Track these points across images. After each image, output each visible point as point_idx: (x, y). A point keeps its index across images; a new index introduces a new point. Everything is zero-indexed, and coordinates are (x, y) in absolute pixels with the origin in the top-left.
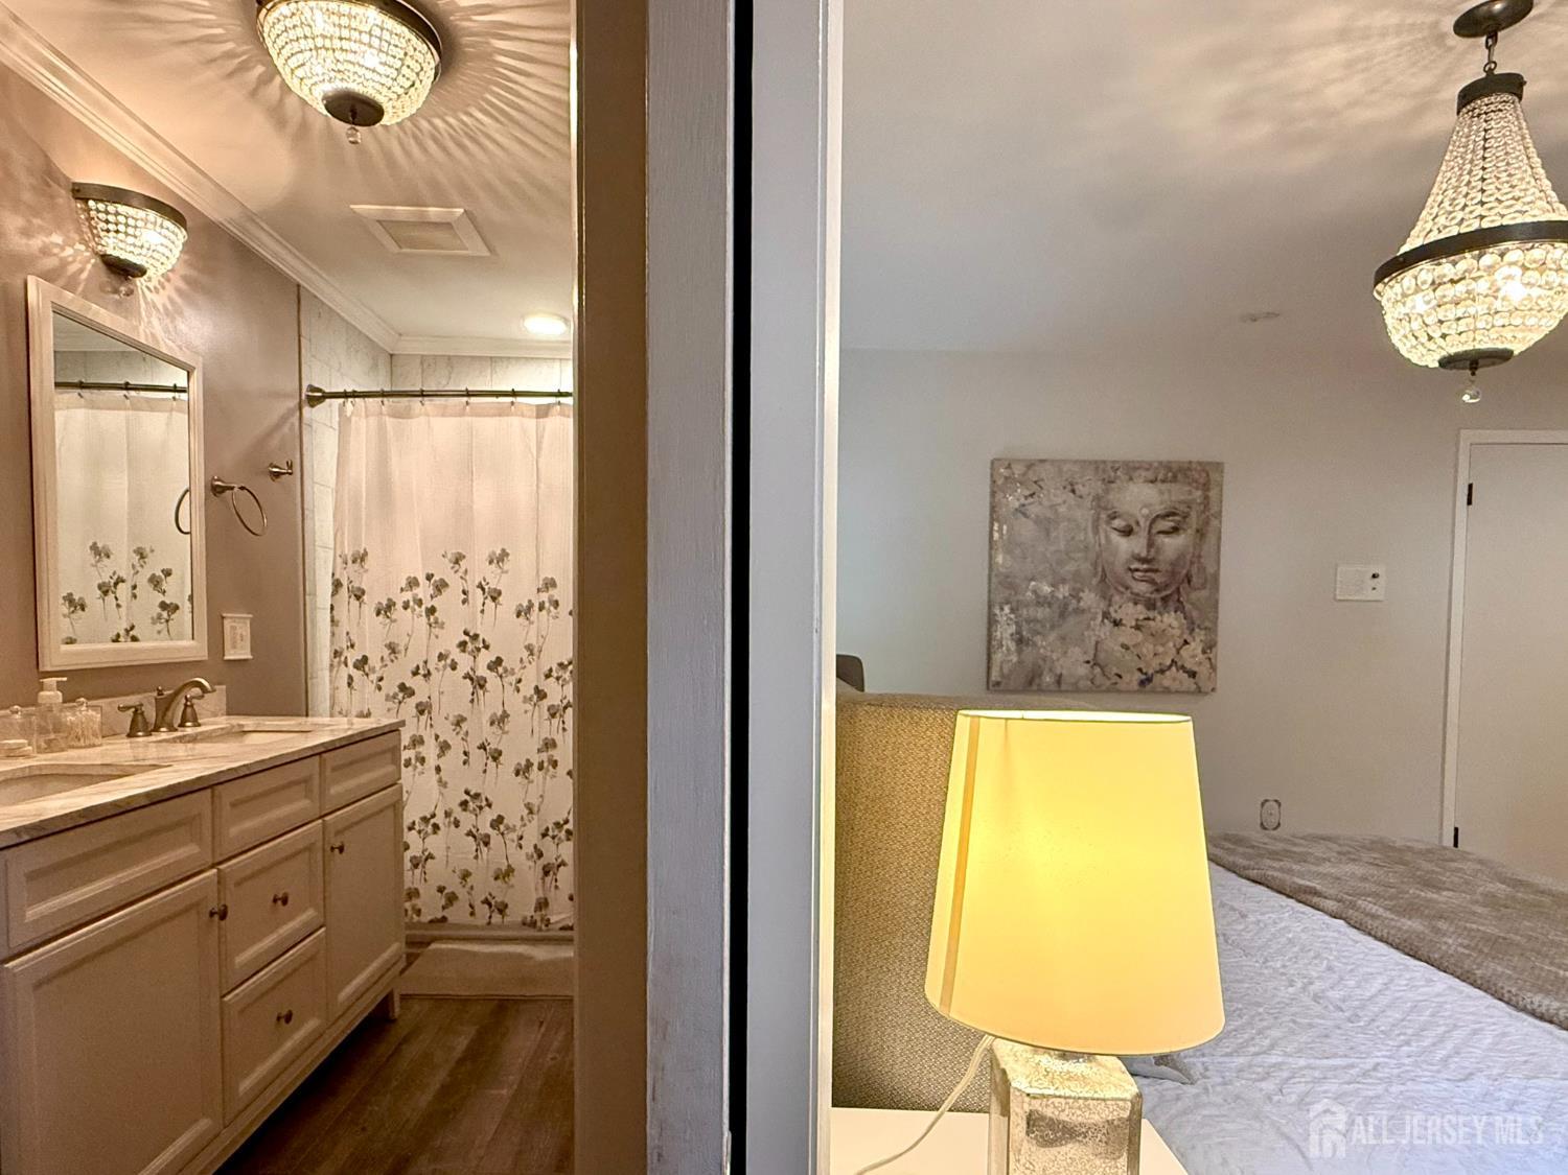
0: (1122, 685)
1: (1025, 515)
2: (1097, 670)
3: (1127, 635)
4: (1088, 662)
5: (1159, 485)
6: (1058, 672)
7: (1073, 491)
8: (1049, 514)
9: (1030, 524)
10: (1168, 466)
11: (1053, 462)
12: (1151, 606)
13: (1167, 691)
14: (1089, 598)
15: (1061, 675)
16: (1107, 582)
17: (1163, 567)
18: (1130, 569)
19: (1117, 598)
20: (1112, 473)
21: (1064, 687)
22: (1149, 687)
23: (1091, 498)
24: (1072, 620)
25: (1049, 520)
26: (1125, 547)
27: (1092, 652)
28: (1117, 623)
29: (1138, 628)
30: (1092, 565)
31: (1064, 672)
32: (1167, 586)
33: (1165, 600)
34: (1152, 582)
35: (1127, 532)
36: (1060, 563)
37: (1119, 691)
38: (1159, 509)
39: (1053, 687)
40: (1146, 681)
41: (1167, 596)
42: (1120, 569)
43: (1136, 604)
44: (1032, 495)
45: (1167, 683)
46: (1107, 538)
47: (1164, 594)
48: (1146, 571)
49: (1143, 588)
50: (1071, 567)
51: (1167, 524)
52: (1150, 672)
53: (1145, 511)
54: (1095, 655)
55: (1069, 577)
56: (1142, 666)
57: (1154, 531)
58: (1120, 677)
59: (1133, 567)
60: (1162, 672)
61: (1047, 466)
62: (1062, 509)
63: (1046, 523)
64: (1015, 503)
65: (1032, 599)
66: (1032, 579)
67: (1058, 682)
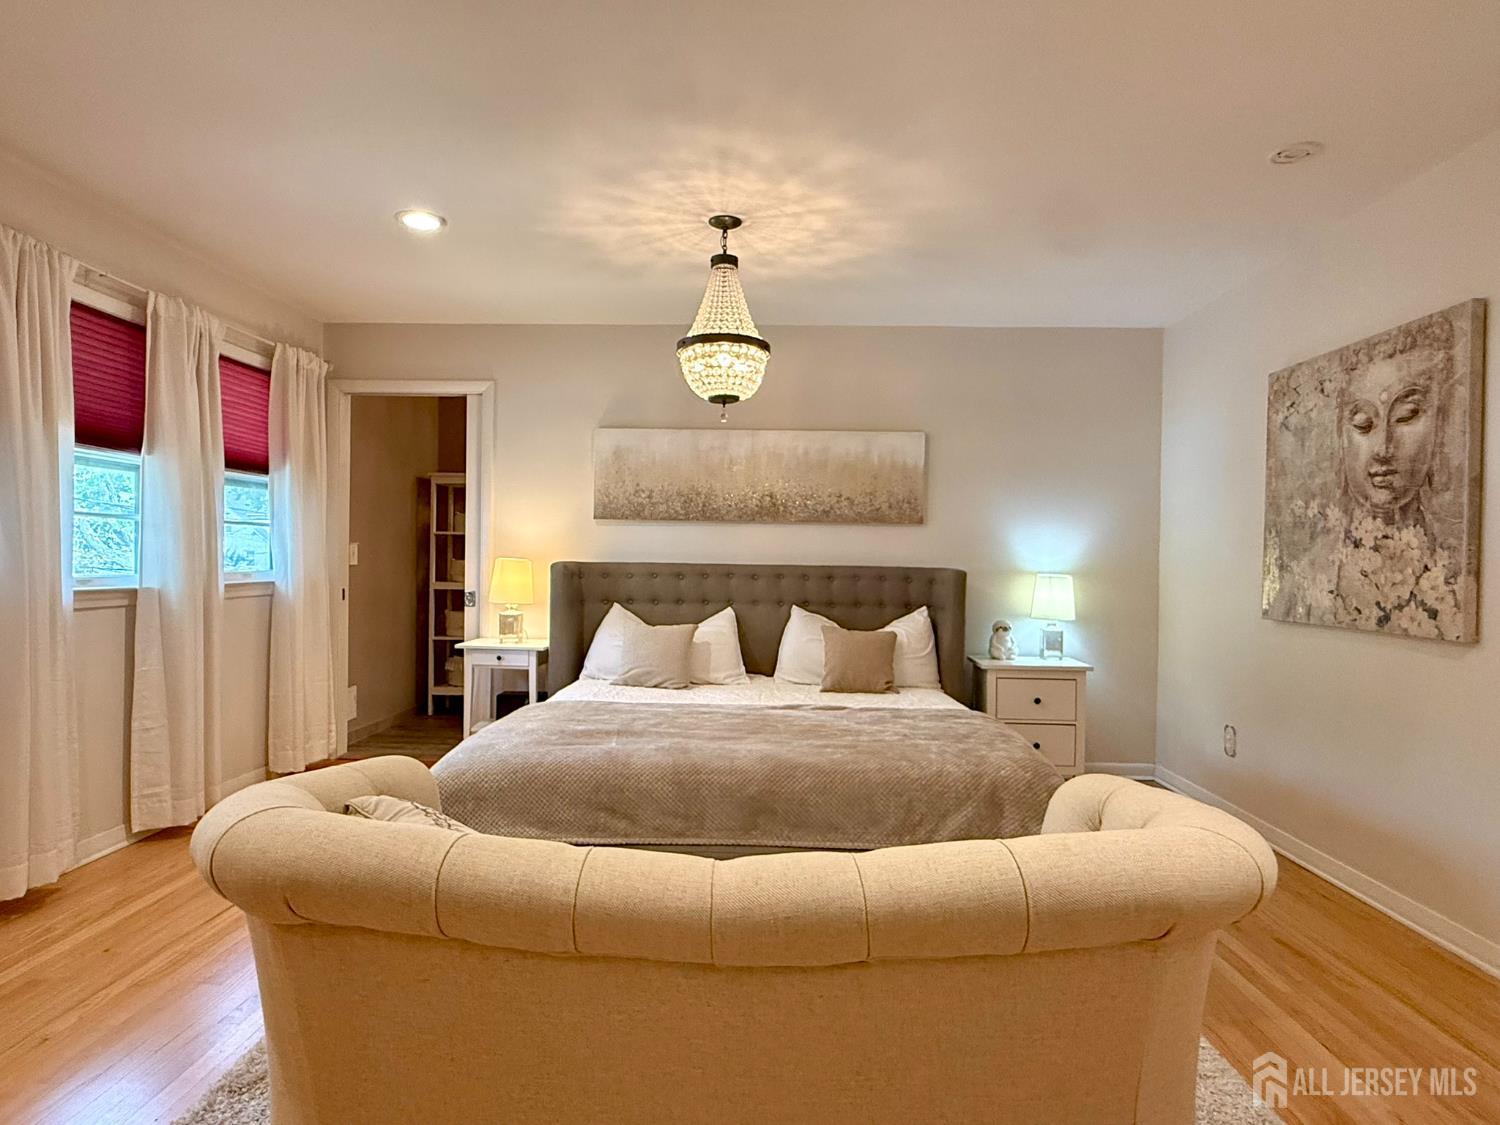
0: (1361, 623)
1: (1287, 428)
2: (1339, 600)
3: (1368, 559)
4: (1332, 592)
5: (1398, 356)
6: (1308, 603)
7: (1321, 391)
8: (1304, 422)
9: (1289, 438)
10: (1406, 331)
11: (1308, 363)
12: (1389, 520)
13: (1406, 634)
14: (1334, 513)
15: (1310, 605)
16: (1350, 494)
17: (1402, 465)
18: (1370, 474)
19: (1358, 513)
20: (1352, 358)
21: (1312, 621)
22: (1386, 628)
23: (1336, 394)
25: (1302, 429)
26: (1368, 445)
27: (1335, 581)
28: (1357, 544)
29: (1376, 549)
30: (1336, 474)
31: (1314, 604)
32: (1406, 491)
33: (1404, 509)
34: (1389, 487)
35: (1367, 428)
36: (1311, 475)
37: (1358, 629)
38: (1398, 389)
39: (1304, 620)
40: (1384, 620)
41: (1406, 505)
42: (1361, 475)
43: (1374, 518)
44: (1291, 405)
45: (1405, 624)
46: (1350, 442)
47: (1403, 502)
48: (1385, 474)
49: (1381, 496)
50: (1319, 480)
51: (1404, 409)
52: (1389, 607)
53: (1384, 396)
54: (1338, 584)
55: (1318, 491)
56: (1380, 599)
57: (1393, 420)
58: (1360, 612)
59: (1373, 471)
60: (1400, 607)
61: (1303, 369)
62: (1313, 415)
63: (1301, 433)
64: (1281, 417)
65: (1289, 519)
66: (1291, 498)
67: (1308, 614)
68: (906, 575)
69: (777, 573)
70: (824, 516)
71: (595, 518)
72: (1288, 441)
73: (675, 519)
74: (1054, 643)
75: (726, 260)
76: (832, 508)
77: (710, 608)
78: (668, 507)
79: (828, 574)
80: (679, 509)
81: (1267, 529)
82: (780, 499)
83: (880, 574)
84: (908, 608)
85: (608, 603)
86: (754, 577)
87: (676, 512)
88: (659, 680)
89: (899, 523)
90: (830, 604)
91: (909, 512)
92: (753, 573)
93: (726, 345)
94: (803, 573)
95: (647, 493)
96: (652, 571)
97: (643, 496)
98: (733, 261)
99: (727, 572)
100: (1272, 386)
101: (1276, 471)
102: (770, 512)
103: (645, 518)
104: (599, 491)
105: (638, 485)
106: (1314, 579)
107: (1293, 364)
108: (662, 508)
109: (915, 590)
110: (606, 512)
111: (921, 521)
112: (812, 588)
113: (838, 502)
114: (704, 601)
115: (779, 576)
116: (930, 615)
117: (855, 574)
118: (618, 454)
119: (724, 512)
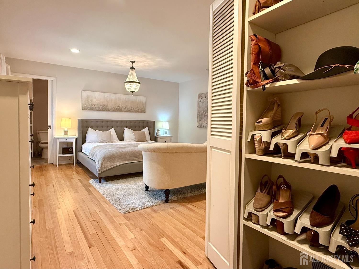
1: (201, 102)
7: (206, 97)
8: (203, 101)
9: (201, 103)
11: (204, 93)
21: (204, 127)
24: (205, 117)
25: (203, 102)
36: (204, 108)
39: (203, 127)
44: (201, 99)
50: (205, 109)
55: (205, 110)
61: (203, 94)
62: (204, 100)
63: (203, 103)
64: (200, 100)
65: (201, 114)
66: (201, 111)
67: (204, 126)
68: (143, 122)
69: (121, 121)
70: (129, 111)
71: (83, 110)
72: (201, 104)
73: (100, 110)
74: (166, 133)
75: (133, 68)
76: (130, 109)
77: (109, 128)
78: (99, 108)
79: (131, 121)
80: (101, 108)
81: (198, 115)
82: (121, 107)
83: (139, 122)
84: (144, 128)
85: (87, 127)
86: (117, 122)
87: (100, 109)
88: (106, 142)
89: (141, 112)
90: (131, 127)
91: (143, 111)
92: (117, 121)
93: (134, 83)
94: (126, 121)
95: (94, 105)
96: (97, 121)
97: (93, 105)
98: (134, 68)
99: (112, 121)
100: (198, 96)
101: (199, 107)
102: (119, 110)
103: (94, 110)
104: (83, 104)
105: (92, 103)
106: (204, 122)
107: (202, 93)
108: (97, 108)
109: (145, 124)
110: (85, 109)
111: (145, 112)
112: (128, 124)
113: (131, 108)
114: (108, 127)
115: (122, 122)
116: (148, 129)
117: (135, 121)
118: (88, 97)
119: (110, 109)
